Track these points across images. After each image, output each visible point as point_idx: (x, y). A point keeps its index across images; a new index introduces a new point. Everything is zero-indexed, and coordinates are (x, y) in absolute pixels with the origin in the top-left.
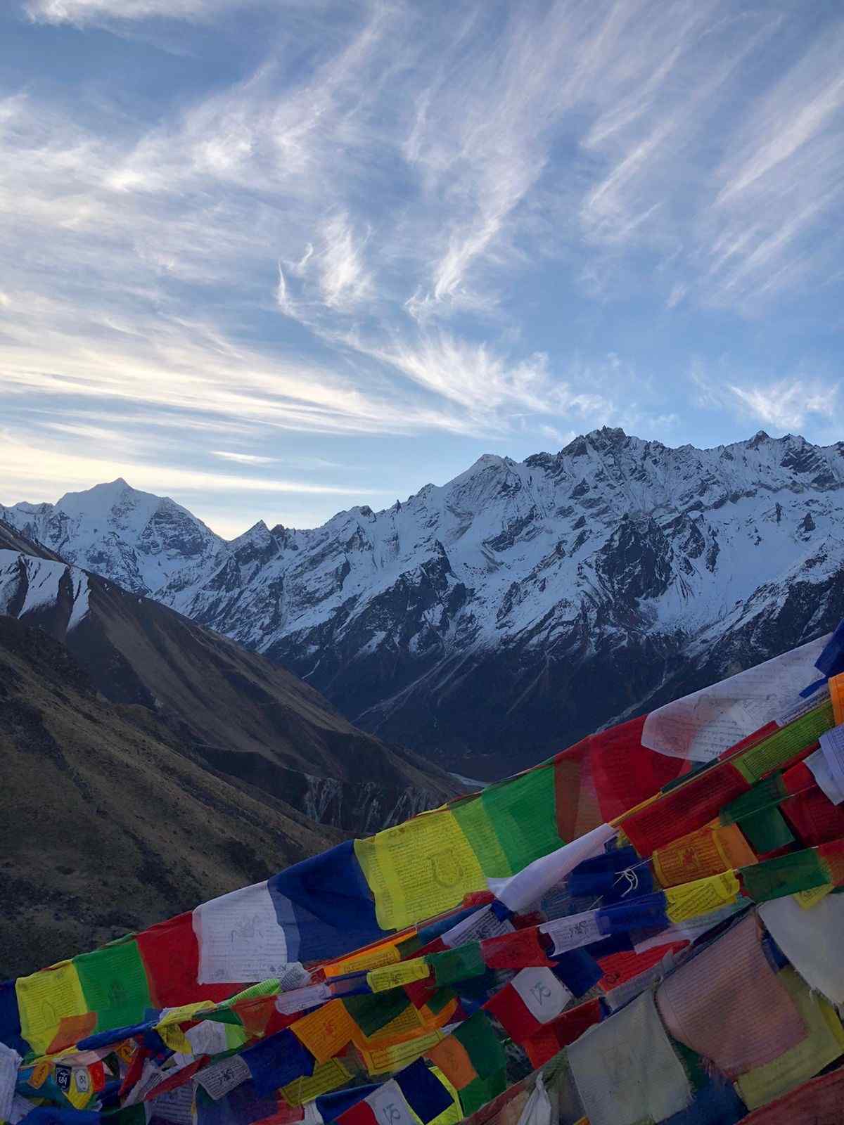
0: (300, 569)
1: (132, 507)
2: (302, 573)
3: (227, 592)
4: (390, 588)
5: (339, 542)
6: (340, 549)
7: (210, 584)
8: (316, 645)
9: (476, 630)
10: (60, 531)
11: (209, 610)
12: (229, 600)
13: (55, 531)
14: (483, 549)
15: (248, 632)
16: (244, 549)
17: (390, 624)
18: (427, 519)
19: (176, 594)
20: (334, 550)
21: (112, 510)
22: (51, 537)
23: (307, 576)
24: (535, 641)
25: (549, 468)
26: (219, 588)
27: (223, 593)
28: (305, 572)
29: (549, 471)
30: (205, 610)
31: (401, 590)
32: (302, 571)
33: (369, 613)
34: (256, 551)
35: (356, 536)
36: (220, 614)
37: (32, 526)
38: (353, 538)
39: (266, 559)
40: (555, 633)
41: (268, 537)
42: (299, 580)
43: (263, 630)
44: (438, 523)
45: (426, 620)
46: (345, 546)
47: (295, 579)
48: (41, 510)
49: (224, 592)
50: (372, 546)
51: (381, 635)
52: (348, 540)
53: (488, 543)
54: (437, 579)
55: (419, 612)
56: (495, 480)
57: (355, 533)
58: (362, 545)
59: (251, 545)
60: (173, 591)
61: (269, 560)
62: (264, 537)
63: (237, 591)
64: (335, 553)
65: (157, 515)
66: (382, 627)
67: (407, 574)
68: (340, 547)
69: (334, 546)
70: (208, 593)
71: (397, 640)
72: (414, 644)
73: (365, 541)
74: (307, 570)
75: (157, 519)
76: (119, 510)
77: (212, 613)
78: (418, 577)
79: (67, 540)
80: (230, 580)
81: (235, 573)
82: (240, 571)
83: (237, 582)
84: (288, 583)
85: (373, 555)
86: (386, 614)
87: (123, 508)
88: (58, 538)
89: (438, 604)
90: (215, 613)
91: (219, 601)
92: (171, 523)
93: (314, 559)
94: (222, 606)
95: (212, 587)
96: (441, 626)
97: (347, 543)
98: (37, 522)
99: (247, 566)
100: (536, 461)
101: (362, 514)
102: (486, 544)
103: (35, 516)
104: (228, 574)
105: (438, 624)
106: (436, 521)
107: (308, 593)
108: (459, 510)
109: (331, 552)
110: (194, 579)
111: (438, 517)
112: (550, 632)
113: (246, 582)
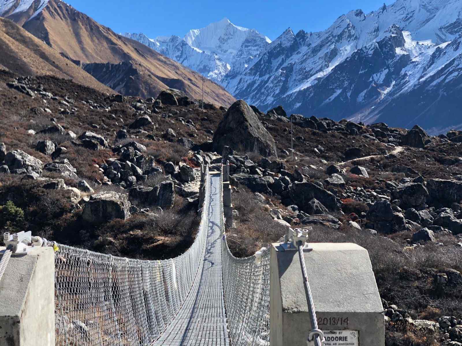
1: (231, 37)
2: (306, 60)
3: (260, 77)
4: (348, 58)
5: (333, 36)
6: (333, 40)
7: (249, 71)
8: (300, 102)
9: (404, 84)
10: (182, 53)
11: (247, 89)
12: (261, 82)
13: (179, 53)
14: (439, 33)
15: (266, 99)
16: (275, 48)
17: (346, 83)
18: (404, 16)
19: (230, 80)
20: (329, 41)
21: (219, 39)
22: (177, 57)
23: (308, 61)
24: (434, 83)
26: (255, 74)
27: (257, 77)
28: (308, 59)
30: (244, 89)
31: (356, 59)
32: (306, 58)
33: (332, 77)
34: (283, 49)
35: (346, 30)
36: (254, 91)
37: (165, 51)
38: (343, 31)
39: (290, 55)
40: (451, 77)
41: (291, 39)
42: (303, 64)
43: (275, 97)
44: (413, 18)
45: (373, 80)
46: (337, 38)
47: (301, 64)
48: (171, 40)
50: (358, 37)
51: (339, 92)
52: (339, 34)
53: (445, 28)
54: (388, 51)
55: (369, 74)
57: (345, 28)
58: (350, 36)
59: (280, 45)
60: (229, 78)
61: (291, 55)
62: (289, 39)
63: (267, 76)
64: (329, 43)
65: (247, 41)
66: (339, 87)
67: (364, 49)
68: (333, 39)
69: (329, 39)
70: (247, 78)
71: (349, 94)
72: (362, 97)
73: (352, 34)
74: (310, 57)
75: (246, 44)
76: (223, 39)
77: (249, 90)
78: (372, 50)
79: (186, 58)
80: (263, 69)
81: (267, 64)
82: (271, 63)
83: (268, 71)
84: (297, 67)
85: (357, 44)
86: (344, 77)
87: (226, 37)
88: (180, 58)
89: (385, 69)
90: (250, 90)
91: (254, 82)
92: (256, 46)
93: (315, 49)
94: (256, 86)
95: (250, 74)
96: (383, 84)
97: (338, 35)
98: (168, 47)
99: (277, 60)
101: (355, 15)
102: (443, 30)
103: (167, 44)
104: (262, 65)
105: (381, 82)
106: (411, 17)
107: (306, 72)
108: (430, 7)
109: (327, 43)
110: (243, 71)
111: (413, 14)
112: (447, 76)
113: (274, 70)
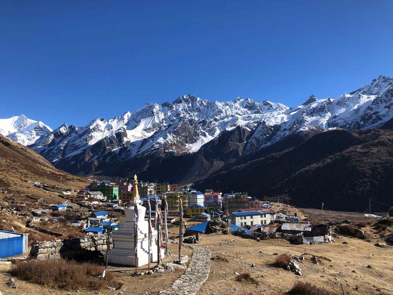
0: (75, 138)
2: (75, 140)
3: (48, 147)
4: (101, 141)
8: (74, 161)
9: (130, 154)
12: (49, 150)
14: (142, 132)
21: (19, 126)
23: (77, 141)
24: (146, 155)
25: (169, 107)
29: (169, 108)
31: (105, 141)
33: (93, 149)
35: (97, 127)
38: (95, 128)
40: (153, 152)
42: (74, 142)
46: (92, 130)
47: (73, 142)
49: (47, 147)
50: (103, 131)
54: (120, 139)
55: (111, 149)
56: (150, 111)
62: (65, 129)
63: (53, 147)
66: (97, 154)
68: (90, 131)
71: (102, 158)
72: (108, 160)
74: (77, 139)
75: (36, 129)
78: (112, 137)
84: (71, 143)
85: (102, 134)
86: (99, 150)
89: (119, 147)
91: (45, 150)
92: (42, 131)
93: (80, 135)
94: (46, 152)
100: (165, 105)
101: (101, 120)
102: (143, 130)
105: (118, 153)
107: (76, 146)
108: (137, 120)
109: (87, 132)
112: (151, 152)
113: (57, 144)
